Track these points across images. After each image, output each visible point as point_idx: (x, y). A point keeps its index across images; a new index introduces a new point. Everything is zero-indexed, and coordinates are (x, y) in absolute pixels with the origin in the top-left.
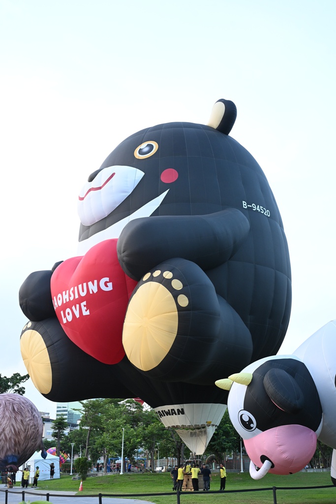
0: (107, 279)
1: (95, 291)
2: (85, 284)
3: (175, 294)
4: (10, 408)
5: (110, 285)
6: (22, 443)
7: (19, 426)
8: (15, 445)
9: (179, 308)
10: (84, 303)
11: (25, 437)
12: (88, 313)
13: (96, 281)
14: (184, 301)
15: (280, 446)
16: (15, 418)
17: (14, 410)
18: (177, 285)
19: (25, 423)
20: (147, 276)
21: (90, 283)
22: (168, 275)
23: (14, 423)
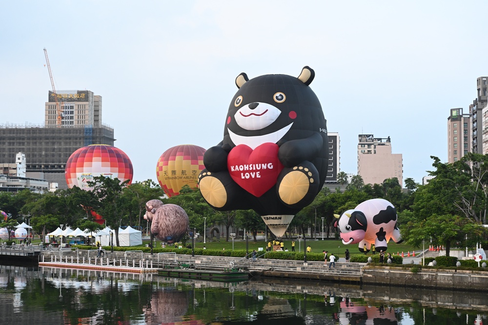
0: (271, 164)
1: (265, 168)
2: (260, 165)
3: (309, 178)
4: (164, 214)
5: (272, 166)
6: (171, 230)
7: (168, 223)
8: (168, 231)
9: (310, 183)
10: (259, 172)
11: (172, 227)
12: (260, 177)
13: (266, 164)
14: (312, 180)
15: (357, 235)
16: (166, 219)
17: (165, 214)
18: (310, 174)
19: (171, 221)
20: (295, 168)
21: (263, 165)
22: (306, 170)
23: (165, 221)
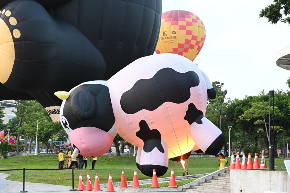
14: (17, 34)
15: (81, 139)
18: (13, 21)
